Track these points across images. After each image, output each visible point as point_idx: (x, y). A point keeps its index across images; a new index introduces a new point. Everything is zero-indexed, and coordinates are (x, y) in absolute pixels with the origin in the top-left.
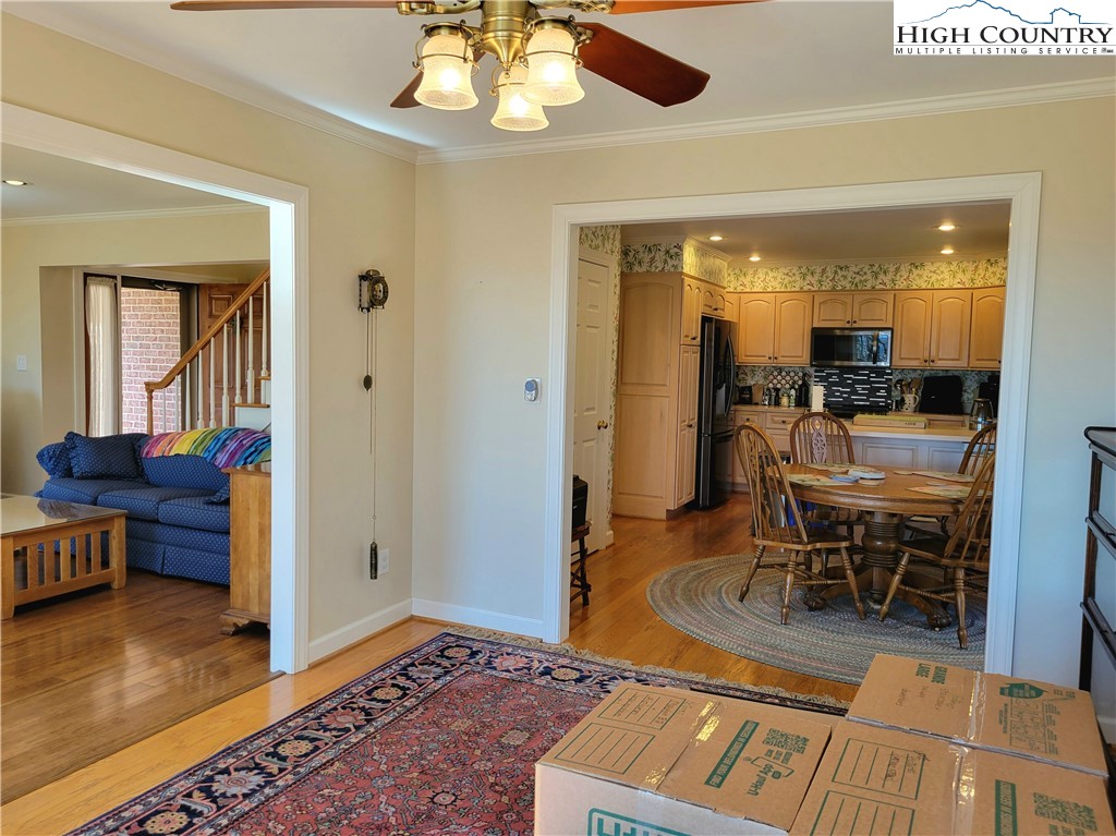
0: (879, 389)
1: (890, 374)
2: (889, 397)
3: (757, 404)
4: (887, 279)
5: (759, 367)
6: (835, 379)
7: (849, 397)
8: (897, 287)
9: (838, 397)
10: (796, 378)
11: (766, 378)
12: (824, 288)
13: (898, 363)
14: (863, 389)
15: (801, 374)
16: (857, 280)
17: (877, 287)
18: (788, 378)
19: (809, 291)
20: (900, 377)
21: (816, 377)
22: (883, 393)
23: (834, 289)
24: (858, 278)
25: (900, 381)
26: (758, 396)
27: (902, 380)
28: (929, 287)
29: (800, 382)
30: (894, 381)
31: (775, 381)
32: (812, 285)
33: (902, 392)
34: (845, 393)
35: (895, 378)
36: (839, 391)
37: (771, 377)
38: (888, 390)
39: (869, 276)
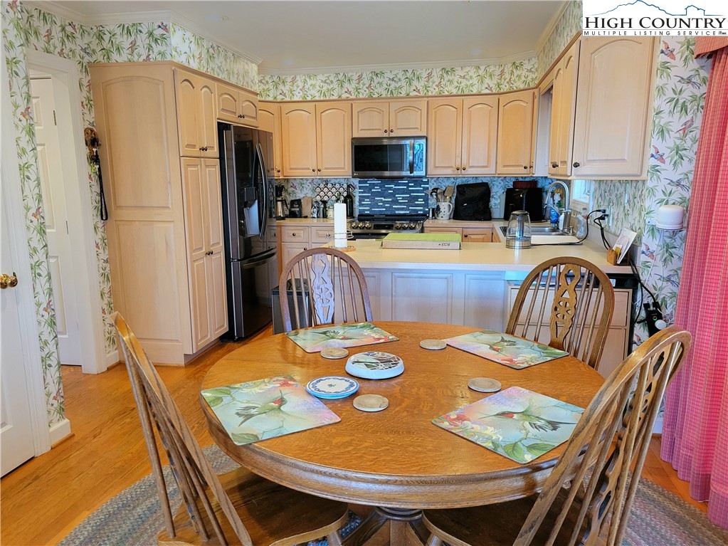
0: (417, 197)
1: (427, 183)
2: (426, 205)
3: (306, 217)
4: (420, 85)
5: (307, 180)
6: (377, 189)
7: (391, 207)
8: (430, 94)
9: (382, 207)
10: (341, 190)
11: (314, 190)
12: (361, 96)
13: (432, 171)
14: (403, 198)
15: (345, 186)
16: (392, 87)
17: (411, 94)
18: (334, 190)
19: (347, 99)
20: (435, 186)
21: (360, 188)
22: (420, 201)
23: (370, 98)
24: (393, 85)
25: (435, 190)
26: (307, 209)
27: (437, 189)
28: (459, 93)
29: (345, 194)
30: (430, 189)
31: (322, 194)
32: (350, 93)
33: (438, 200)
34: (387, 202)
35: (431, 186)
36: (381, 201)
37: (318, 190)
38: (426, 199)
39: (403, 83)
